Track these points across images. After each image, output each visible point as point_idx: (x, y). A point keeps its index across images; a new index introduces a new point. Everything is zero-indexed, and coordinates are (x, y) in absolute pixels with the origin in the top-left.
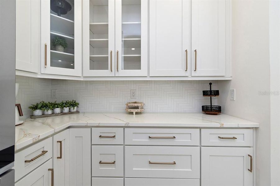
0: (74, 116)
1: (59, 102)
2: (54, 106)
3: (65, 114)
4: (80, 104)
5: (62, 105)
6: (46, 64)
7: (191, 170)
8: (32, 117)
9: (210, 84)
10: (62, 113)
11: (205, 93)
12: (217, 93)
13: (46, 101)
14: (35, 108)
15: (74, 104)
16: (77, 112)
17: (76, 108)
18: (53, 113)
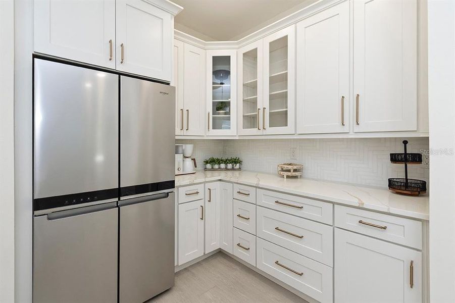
0: (237, 173)
1: (224, 158)
2: (219, 162)
3: (229, 170)
4: (243, 161)
5: (226, 162)
6: (209, 129)
7: (321, 252)
8: (206, 169)
9: (405, 142)
10: (226, 169)
11: (394, 158)
12: (417, 158)
13: (215, 157)
14: (207, 162)
15: (236, 161)
16: (240, 169)
17: (238, 165)
18: (219, 168)
